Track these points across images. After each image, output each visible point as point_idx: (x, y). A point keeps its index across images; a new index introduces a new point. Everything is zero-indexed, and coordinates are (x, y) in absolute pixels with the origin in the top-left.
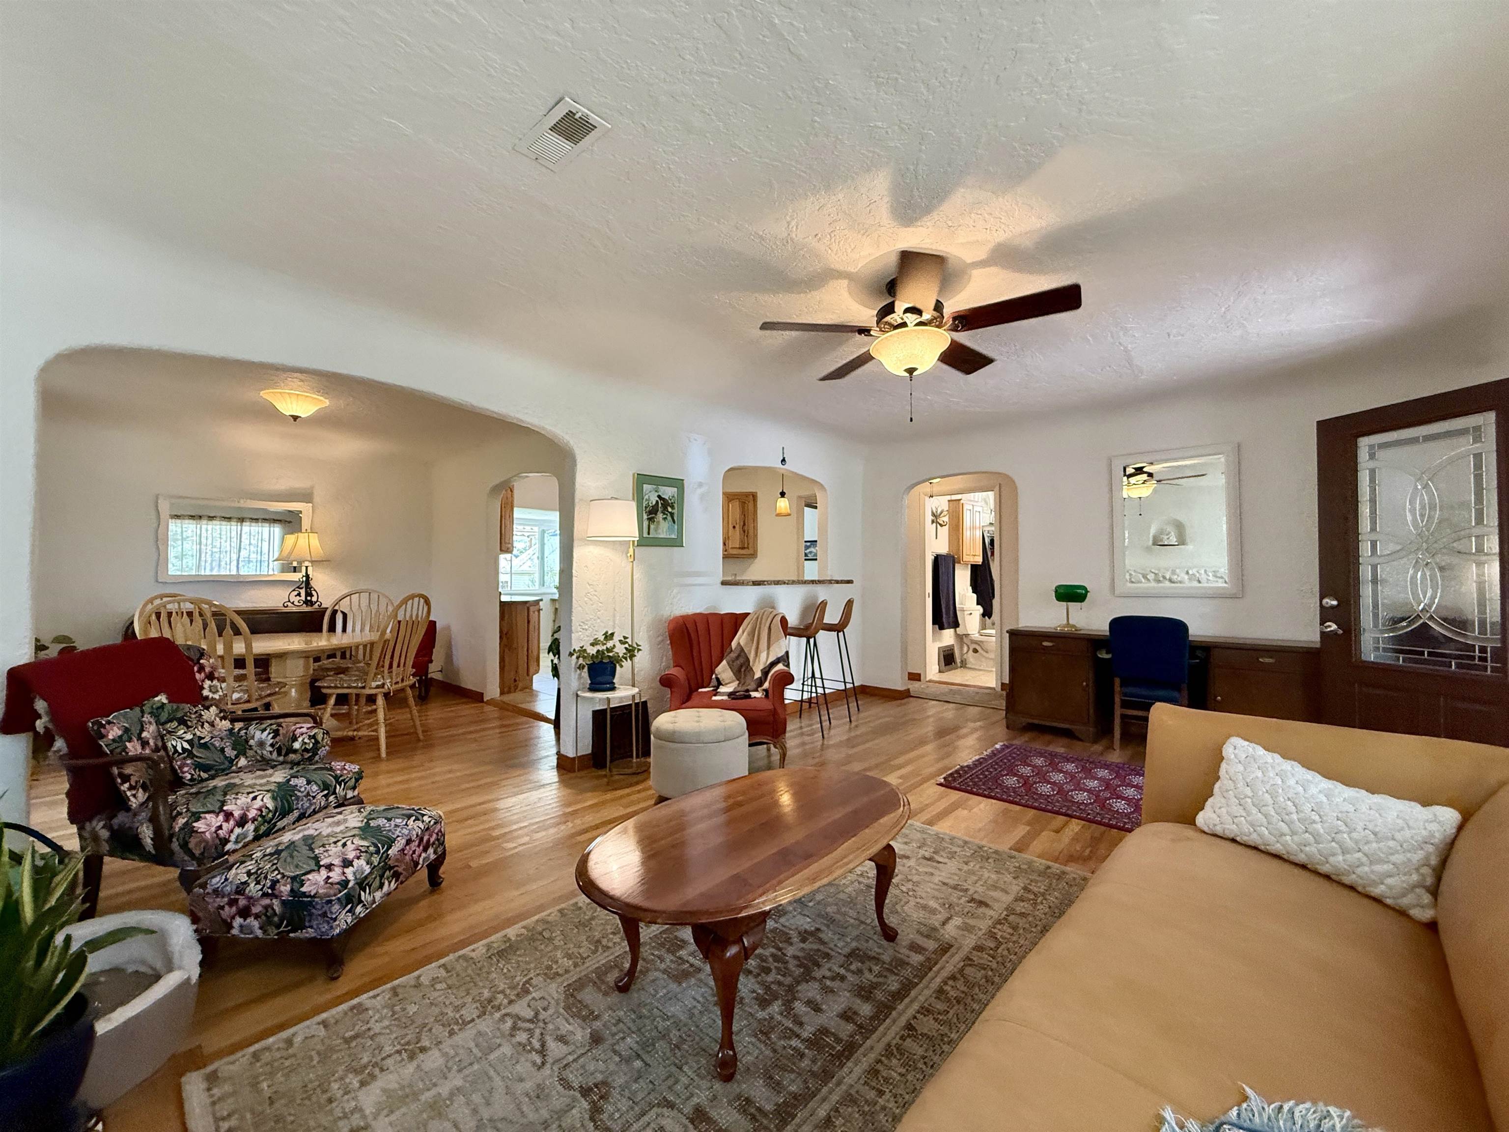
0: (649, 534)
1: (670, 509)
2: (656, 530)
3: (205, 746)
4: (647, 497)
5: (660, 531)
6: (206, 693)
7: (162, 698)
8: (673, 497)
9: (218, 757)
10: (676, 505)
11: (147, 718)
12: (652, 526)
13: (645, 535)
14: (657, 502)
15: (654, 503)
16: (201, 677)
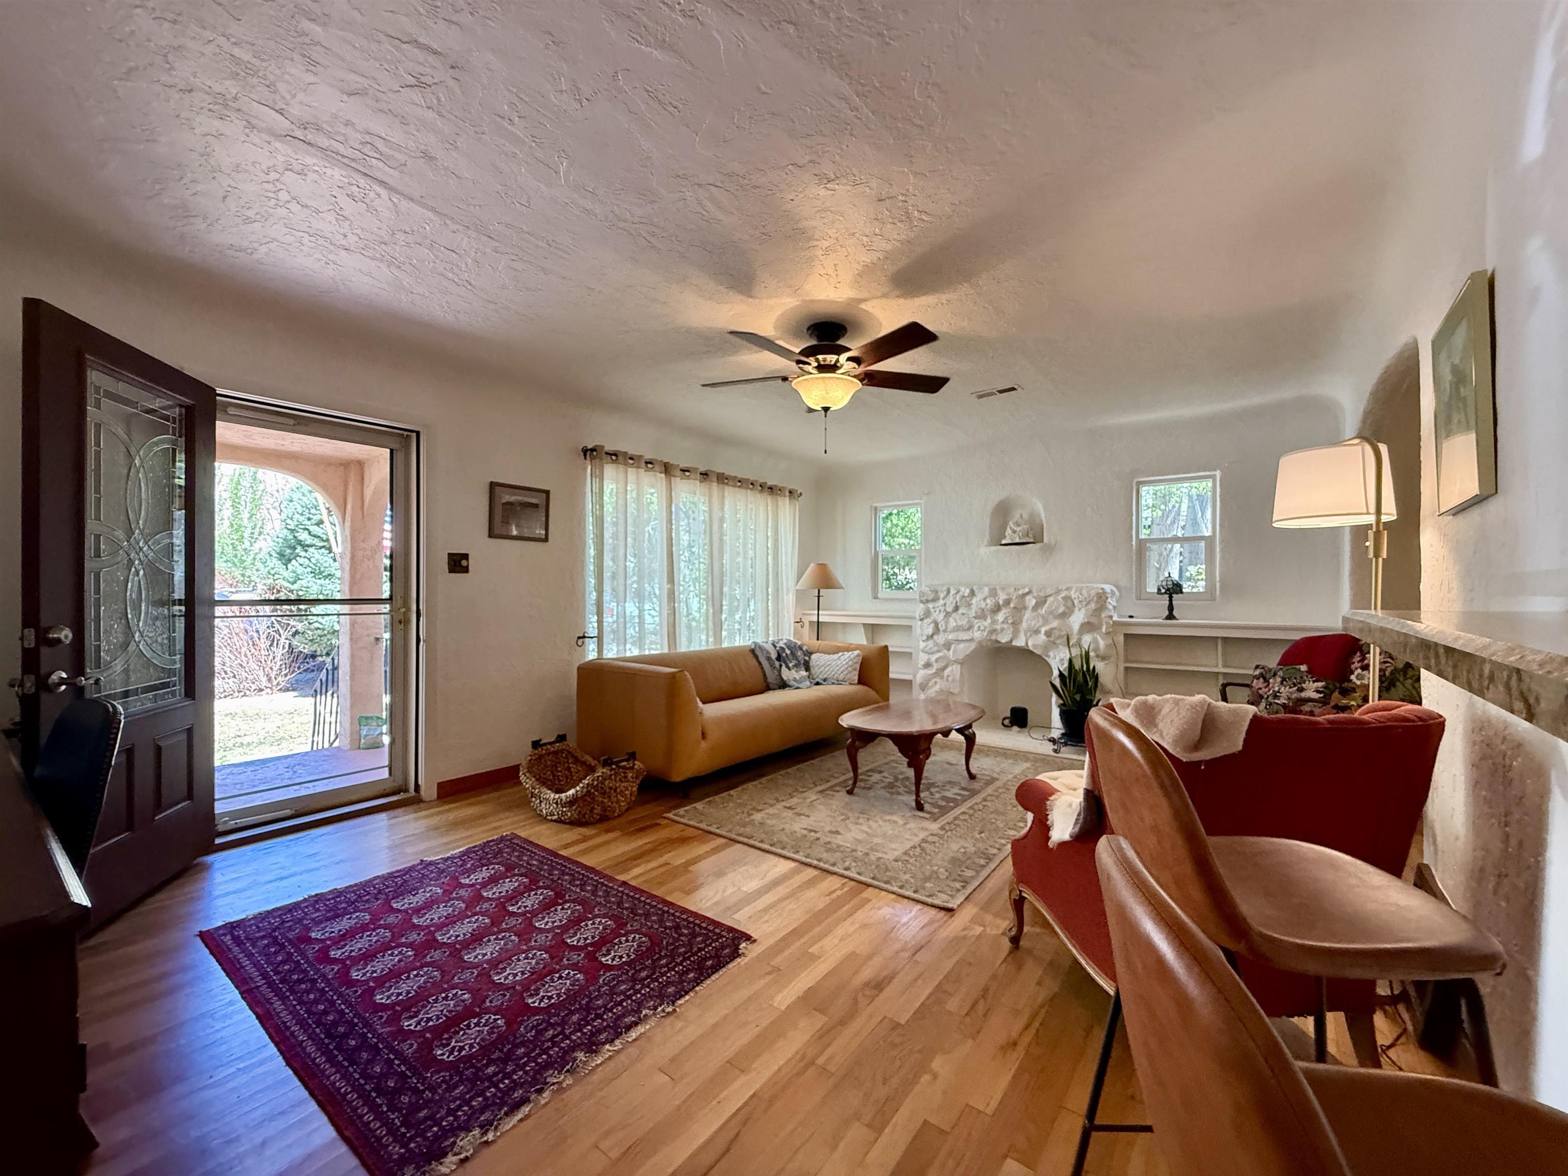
16: (1357, 665)
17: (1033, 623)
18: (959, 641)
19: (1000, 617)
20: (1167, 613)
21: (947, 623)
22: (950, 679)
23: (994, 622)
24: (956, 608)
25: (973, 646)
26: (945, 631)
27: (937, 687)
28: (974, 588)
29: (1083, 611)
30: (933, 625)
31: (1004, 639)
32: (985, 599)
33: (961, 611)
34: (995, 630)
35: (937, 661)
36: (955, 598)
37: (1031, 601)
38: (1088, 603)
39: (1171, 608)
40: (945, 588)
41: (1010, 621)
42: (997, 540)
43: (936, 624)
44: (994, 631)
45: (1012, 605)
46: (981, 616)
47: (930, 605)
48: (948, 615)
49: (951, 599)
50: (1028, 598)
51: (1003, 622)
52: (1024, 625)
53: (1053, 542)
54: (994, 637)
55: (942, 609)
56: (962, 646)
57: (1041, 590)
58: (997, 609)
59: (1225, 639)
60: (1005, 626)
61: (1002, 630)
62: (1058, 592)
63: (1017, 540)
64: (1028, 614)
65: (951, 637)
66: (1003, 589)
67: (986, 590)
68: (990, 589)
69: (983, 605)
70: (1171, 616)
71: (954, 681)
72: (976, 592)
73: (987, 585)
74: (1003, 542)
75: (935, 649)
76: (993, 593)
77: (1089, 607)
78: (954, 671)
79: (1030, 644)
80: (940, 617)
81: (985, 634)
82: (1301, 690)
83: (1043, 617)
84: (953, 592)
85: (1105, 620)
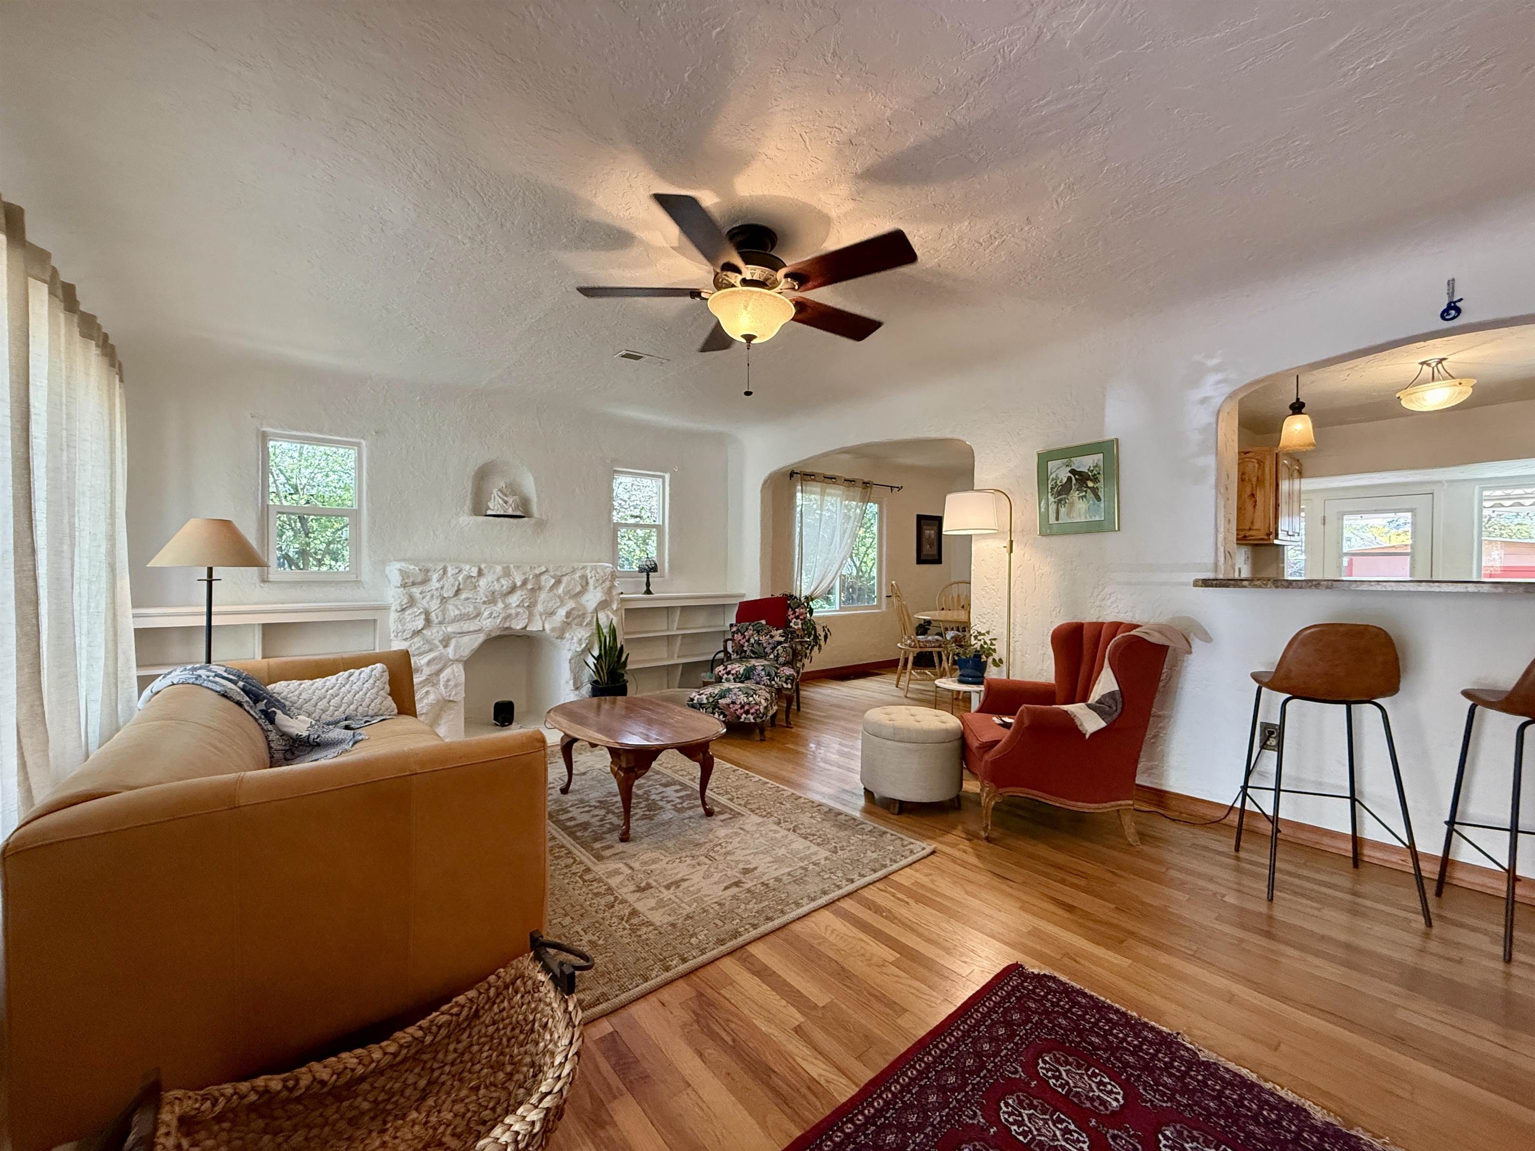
0: (1057, 519)
1: (1090, 484)
2: (1068, 514)
3: (759, 644)
4: (1054, 476)
5: (1075, 514)
6: (792, 624)
7: (763, 622)
8: (1097, 466)
9: (761, 650)
10: (1101, 477)
11: (751, 627)
12: (1063, 510)
13: (1052, 520)
14: (1069, 479)
15: (1065, 480)
16: (792, 616)
17: (550, 605)
18: (462, 634)
19: (514, 600)
20: (645, 589)
21: (444, 611)
22: (452, 683)
23: (507, 606)
24: (458, 592)
25: (481, 638)
26: (440, 623)
27: (432, 698)
28: (483, 566)
29: (599, 589)
30: (423, 616)
31: (518, 625)
32: (498, 580)
33: (463, 596)
34: (510, 616)
35: (429, 663)
36: (456, 579)
37: (548, 581)
38: (604, 582)
39: (648, 584)
40: (440, 566)
41: (526, 605)
42: (479, 509)
43: (427, 614)
44: (508, 617)
45: (529, 587)
46: (492, 600)
47: (416, 591)
48: (444, 600)
49: (451, 580)
50: (543, 578)
51: (518, 606)
52: (540, 607)
53: (544, 517)
54: (507, 625)
55: (436, 594)
56: (466, 639)
57: (557, 569)
58: (513, 589)
59: (683, 608)
60: (519, 610)
61: (517, 614)
62: (574, 571)
63: (510, 512)
64: (543, 596)
65: (450, 629)
66: (518, 567)
67: (499, 569)
68: (503, 568)
69: (497, 587)
70: (648, 592)
71: (456, 686)
72: (485, 571)
73: (499, 563)
74: (489, 512)
75: (427, 647)
76: (507, 573)
77: (604, 585)
78: (457, 672)
79: (547, 627)
80: (434, 605)
81: (499, 621)
82: (772, 637)
83: (559, 597)
84: (451, 571)
85: (616, 597)
